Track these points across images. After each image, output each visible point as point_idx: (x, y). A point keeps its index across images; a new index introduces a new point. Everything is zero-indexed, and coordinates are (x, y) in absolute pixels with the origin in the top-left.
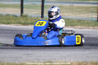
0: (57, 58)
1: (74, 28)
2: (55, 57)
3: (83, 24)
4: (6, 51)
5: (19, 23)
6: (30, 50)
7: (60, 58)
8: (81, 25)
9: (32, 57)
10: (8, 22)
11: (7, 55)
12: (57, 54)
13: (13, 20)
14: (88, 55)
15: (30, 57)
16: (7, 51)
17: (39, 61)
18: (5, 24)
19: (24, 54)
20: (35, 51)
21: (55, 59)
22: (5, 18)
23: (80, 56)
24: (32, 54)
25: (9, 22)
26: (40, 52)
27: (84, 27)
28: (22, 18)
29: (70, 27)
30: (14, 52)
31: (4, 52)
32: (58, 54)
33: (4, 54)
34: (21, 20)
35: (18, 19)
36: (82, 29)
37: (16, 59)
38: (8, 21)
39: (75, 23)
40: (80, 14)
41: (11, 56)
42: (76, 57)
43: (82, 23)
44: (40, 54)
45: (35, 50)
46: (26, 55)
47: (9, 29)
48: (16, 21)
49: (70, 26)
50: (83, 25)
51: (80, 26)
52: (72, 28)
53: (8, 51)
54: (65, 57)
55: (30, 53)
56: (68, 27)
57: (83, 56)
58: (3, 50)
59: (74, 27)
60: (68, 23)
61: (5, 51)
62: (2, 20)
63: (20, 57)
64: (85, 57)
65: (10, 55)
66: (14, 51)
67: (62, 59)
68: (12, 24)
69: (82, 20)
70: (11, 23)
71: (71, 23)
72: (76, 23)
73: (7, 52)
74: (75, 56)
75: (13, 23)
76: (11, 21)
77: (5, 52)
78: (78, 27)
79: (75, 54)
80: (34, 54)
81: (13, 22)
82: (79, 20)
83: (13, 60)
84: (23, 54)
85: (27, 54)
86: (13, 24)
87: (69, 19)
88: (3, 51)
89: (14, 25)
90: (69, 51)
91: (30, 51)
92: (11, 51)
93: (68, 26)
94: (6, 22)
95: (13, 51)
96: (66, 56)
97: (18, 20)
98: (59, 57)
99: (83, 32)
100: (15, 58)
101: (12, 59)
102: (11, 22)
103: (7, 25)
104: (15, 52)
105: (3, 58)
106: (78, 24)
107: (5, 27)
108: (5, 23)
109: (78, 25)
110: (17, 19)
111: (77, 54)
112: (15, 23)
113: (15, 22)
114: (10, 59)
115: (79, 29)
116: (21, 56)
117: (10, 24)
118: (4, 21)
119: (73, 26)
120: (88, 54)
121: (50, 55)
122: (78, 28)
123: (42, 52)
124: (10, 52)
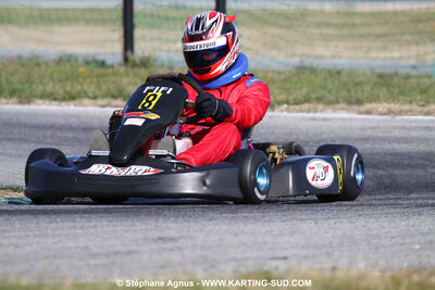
0: (294, 251)
1: (360, 113)
2: (286, 249)
3: (403, 94)
4: (66, 225)
5: (116, 94)
6: (172, 219)
7: (305, 251)
8: (393, 98)
9: (180, 249)
10: (66, 92)
11: (70, 244)
12: (291, 234)
13: (88, 81)
14: (429, 237)
15: (171, 250)
16: (71, 224)
17: (213, 266)
18: (55, 99)
19: (146, 239)
20: (192, 224)
21: (285, 258)
22: (55, 75)
23: (394, 241)
24: (181, 238)
25: (74, 92)
26: (218, 228)
27: (406, 107)
28: (129, 69)
29: (342, 109)
30: (99, 229)
31: (58, 228)
32: (295, 232)
33: (56, 240)
34: (125, 81)
35: (113, 79)
36: (398, 118)
37: (113, 263)
38: (68, 89)
39: (367, 89)
40: (384, 48)
41: (86, 247)
42: (377, 249)
43: (397, 91)
44: (218, 237)
45: (192, 220)
46: (155, 240)
47: (74, 122)
48: (104, 87)
49: (342, 105)
50: (401, 98)
51: (386, 101)
52: (353, 110)
53: (75, 227)
54: (330, 250)
55: (173, 233)
56: (335, 111)
57: (406, 241)
58: (51, 222)
59: (363, 108)
60: (334, 92)
61: (60, 225)
62: (41, 83)
63: (130, 253)
64: (417, 247)
65: (83, 244)
66: (99, 224)
67: (314, 256)
68: (87, 101)
69: (396, 74)
70: (80, 97)
71: (349, 91)
72: (372, 89)
73: (69, 228)
74: (373, 241)
75: (91, 95)
76: (82, 85)
77: (63, 228)
78: (380, 109)
79: (374, 233)
80: (191, 238)
81: (91, 89)
82: (381, 76)
83: (96, 265)
84: (140, 236)
85: (160, 238)
86: (93, 101)
87: (339, 73)
88: (54, 225)
89: (95, 105)
90: (346, 221)
91: (171, 225)
92: (87, 224)
93: (337, 102)
94: (61, 91)
95: (95, 227)
96: (331, 243)
97: (114, 83)
98: (303, 247)
99: (404, 128)
100: (107, 255)
101: (92, 262)
102: (79, 92)
103: (63, 104)
104: (107, 229)
105: (55, 257)
106: (381, 94)
107: (54, 115)
108: (56, 96)
109: (378, 96)
110: (106, 75)
111: (382, 231)
112: (98, 93)
113: (100, 89)
114: (82, 263)
115: (385, 114)
116: (134, 248)
117: (77, 102)
118: (50, 87)
119: (359, 102)
120: (428, 234)
121: (259, 239)
122: (381, 114)
123: (224, 228)
124: (82, 228)
